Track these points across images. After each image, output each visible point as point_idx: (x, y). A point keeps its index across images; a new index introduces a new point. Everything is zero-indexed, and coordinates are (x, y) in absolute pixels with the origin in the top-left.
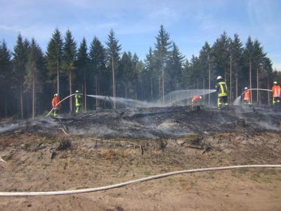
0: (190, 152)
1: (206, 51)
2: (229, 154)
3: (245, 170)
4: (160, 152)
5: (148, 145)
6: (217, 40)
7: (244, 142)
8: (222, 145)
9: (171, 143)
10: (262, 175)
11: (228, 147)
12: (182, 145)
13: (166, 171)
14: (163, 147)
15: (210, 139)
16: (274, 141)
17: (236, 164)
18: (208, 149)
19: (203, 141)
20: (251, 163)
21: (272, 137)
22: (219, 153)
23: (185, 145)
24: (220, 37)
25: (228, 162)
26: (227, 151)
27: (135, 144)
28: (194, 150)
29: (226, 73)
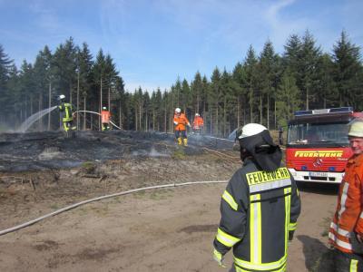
0: (87, 181)
1: (45, 58)
2: (124, 180)
3: (143, 192)
4: (54, 185)
5: (39, 178)
6: (61, 46)
7: (133, 168)
8: (115, 172)
9: (63, 174)
10: (157, 194)
11: (121, 174)
12: (77, 175)
13: (73, 203)
14: (57, 179)
15: (104, 168)
16: (157, 165)
17: (133, 188)
18: (105, 177)
19: (97, 170)
20: (145, 186)
21: (155, 162)
22: (115, 180)
23: (81, 174)
24: (64, 43)
25: (126, 188)
26: (122, 177)
27: (22, 178)
28: (91, 180)
29: (72, 90)
